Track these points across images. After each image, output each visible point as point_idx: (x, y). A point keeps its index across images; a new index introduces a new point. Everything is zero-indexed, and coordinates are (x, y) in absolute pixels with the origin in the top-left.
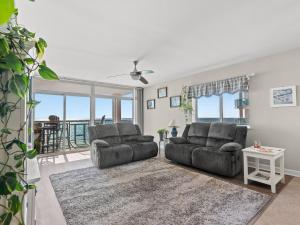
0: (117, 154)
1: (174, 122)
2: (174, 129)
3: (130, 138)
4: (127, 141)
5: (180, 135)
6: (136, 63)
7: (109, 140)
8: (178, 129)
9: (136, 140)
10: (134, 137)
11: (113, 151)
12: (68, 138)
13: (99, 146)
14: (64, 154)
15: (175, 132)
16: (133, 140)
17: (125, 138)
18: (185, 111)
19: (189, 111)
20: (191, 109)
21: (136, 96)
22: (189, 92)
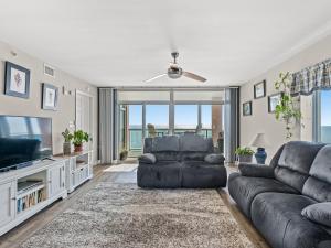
0: (158, 174)
5: (268, 162)
10: (200, 155)
11: (153, 170)
15: (261, 154)
17: (186, 155)
18: (287, 118)
19: (292, 119)
20: (297, 115)
21: (228, 99)
22: (294, 84)
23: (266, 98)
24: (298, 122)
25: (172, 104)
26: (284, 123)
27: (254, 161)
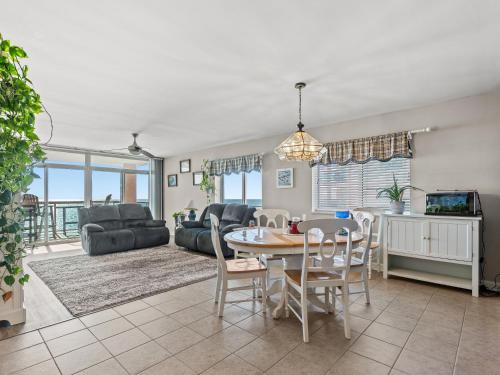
0: (113, 240)
1: (192, 202)
2: (192, 212)
3: (136, 223)
4: (131, 226)
5: (197, 219)
6: (135, 135)
7: (106, 225)
8: (196, 212)
9: (144, 226)
10: (141, 222)
11: (107, 237)
12: (53, 226)
13: (91, 231)
14: (47, 245)
15: (192, 215)
16: (139, 225)
17: (128, 223)
18: (207, 190)
19: (211, 191)
20: (213, 188)
21: (153, 169)
22: (211, 168)
23: (191, 173)
24: (213, 192)
25: (88, 170)
26: (205, 193)
27: (187, 219)
